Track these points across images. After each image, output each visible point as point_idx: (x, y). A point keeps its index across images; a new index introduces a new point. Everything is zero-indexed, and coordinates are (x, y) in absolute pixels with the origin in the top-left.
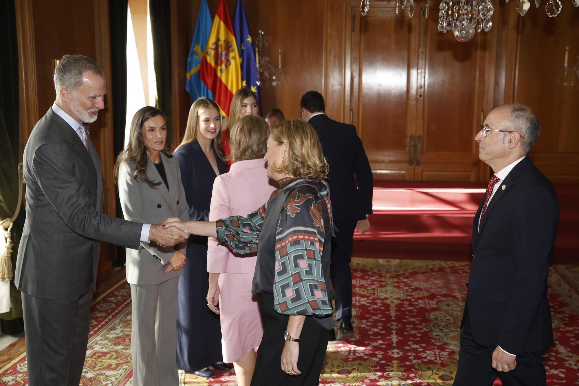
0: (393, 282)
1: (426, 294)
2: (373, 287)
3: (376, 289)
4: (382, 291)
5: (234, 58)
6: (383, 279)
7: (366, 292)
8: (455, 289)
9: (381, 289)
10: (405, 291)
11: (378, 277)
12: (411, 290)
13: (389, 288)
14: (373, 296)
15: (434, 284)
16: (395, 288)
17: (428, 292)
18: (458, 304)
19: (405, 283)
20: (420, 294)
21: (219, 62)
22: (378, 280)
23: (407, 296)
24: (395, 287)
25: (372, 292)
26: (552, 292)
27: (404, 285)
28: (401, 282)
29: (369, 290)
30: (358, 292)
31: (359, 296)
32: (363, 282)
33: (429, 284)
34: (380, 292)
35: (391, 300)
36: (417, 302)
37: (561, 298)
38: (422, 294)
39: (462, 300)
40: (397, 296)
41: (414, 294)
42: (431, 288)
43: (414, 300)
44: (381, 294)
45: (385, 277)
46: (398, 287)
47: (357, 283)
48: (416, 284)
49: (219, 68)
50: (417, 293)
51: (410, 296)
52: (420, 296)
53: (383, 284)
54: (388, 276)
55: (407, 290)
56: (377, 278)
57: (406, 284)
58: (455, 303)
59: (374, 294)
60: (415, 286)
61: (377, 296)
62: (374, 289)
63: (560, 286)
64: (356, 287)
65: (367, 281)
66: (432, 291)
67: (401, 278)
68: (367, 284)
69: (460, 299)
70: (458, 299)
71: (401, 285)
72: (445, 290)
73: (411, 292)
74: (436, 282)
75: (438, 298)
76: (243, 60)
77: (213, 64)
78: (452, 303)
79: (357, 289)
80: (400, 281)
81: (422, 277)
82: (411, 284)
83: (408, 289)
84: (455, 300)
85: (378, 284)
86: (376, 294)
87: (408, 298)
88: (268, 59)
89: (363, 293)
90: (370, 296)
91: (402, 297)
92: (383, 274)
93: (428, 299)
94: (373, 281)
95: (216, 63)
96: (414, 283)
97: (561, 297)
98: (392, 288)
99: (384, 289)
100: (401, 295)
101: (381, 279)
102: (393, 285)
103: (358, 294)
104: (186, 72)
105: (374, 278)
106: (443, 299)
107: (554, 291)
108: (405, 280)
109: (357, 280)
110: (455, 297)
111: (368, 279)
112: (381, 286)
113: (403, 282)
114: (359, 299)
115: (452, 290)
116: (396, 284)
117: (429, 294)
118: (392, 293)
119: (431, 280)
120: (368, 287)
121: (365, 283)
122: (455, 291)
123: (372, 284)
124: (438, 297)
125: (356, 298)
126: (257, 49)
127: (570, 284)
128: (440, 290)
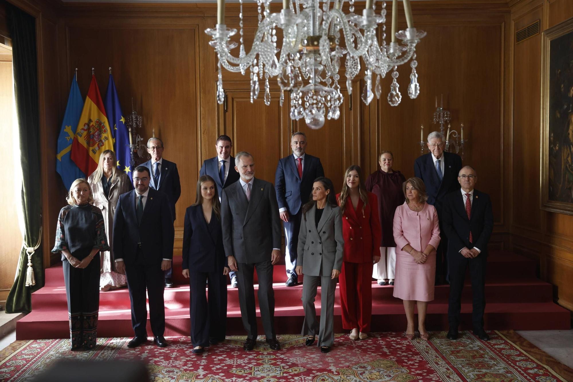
0: (270, 359)
1: (302, 370)
2: (250, 366)
3: (253, 368)
4: (259, 370)
5: (106, 138)
6: (260, 357)
7: (243, 372)
8: (331, 363)
9: (259, 368)
10: (282, 368)
11: (255, 355)
12: (288, 367)
13: (266, 366)
14: (250, 376)
15: (310, 358)
16: (272, 366)
17: (304, 367)
18: (333, 378)
19: (282, 359)
20: (296, 370)
21: (91, 142)
22: (256, 358)
23: (283, 373)
24: (272, 364)
25: (249, 371)
26: (421, 359)
27: (281, 362)
28: (278, 359)
29: (246, 369)
30: (234, 372)
31: (236, 377)
32: (240, 361)
33: (305, 359)
34: (256, 371)
35: (268, 379)
36: (293, 379)
37: (429, 365)
38: (298, 370)
39: (337, 373)
40: (273, 374)
41: (290, 371)
42: (307, 363)
43: (290, 377)
44: (258, 373)
45: (262, 354)
46: (275, 364)
47: (234, 363)
48: (293, 360)
49: (91, 148)
50: (293, 370)
51: (286, 373)
52: (296, 373)
53: (260, 362)
54: (265, 353)
55: (283, 367)
56: (255, 357)
57: (283, 361)
58: (329, 377)
59: (251, 374)
60: (291, 362)
61: (254, 375)
62: (250, 368)
63: (427, 352)
64: (233, 367)
65: (245, 360)
66: (308, 366)
67: (278, 354)
68: (244, 363)
69: (335, 373)
70: (333, 372)
71: (277, 362)
72: (320, 365)
73: (288, 369)
74: (312, 356)
75: (314, 374)
76: (116, 140)
77: (85, 145)
78: (327, 378)
79: (234, 369)
80: (277, 357)
81: (299, 352)
82: (287, 360)
83: (285, 366)
84: (330, 374)
85: (256, 362)
86: (253, 374)
87: (285, 375)
88: (142, 139)
89: (240, 374)
90: (246, 376)
91: (279, 374)
92: (260, 351)
93: (304, 375)
94: (250, 359)
95: (88, 144)
96: (291, 359)
97: (429, 363)
98: (269, 366)
99: (261, 368)
100: (277, 373)
101: (258, 357)
102: (270, 363)
103: (234, 374)
104: (56, 153)
105: (251, 357)
106: (319, 374)
107: (422, 358)
108: (282, 356)
109: (234, 360)
110: (330, 371)
111: (246, 357)
112: (259, 365)
113: (280, 359)
114: (236, 379)
115: (328, 364)
116: (273, 362)
117: (306, 370)
118: (269, 371)
119: (308, 354)
120: (245, 366)
121: (242, 363)
122: (330, 364)
123: (250, 363)
124: (314, 372)
125: (232, 380)
126: (130, 130)
127: (437, 350)
128: (316, 364)
